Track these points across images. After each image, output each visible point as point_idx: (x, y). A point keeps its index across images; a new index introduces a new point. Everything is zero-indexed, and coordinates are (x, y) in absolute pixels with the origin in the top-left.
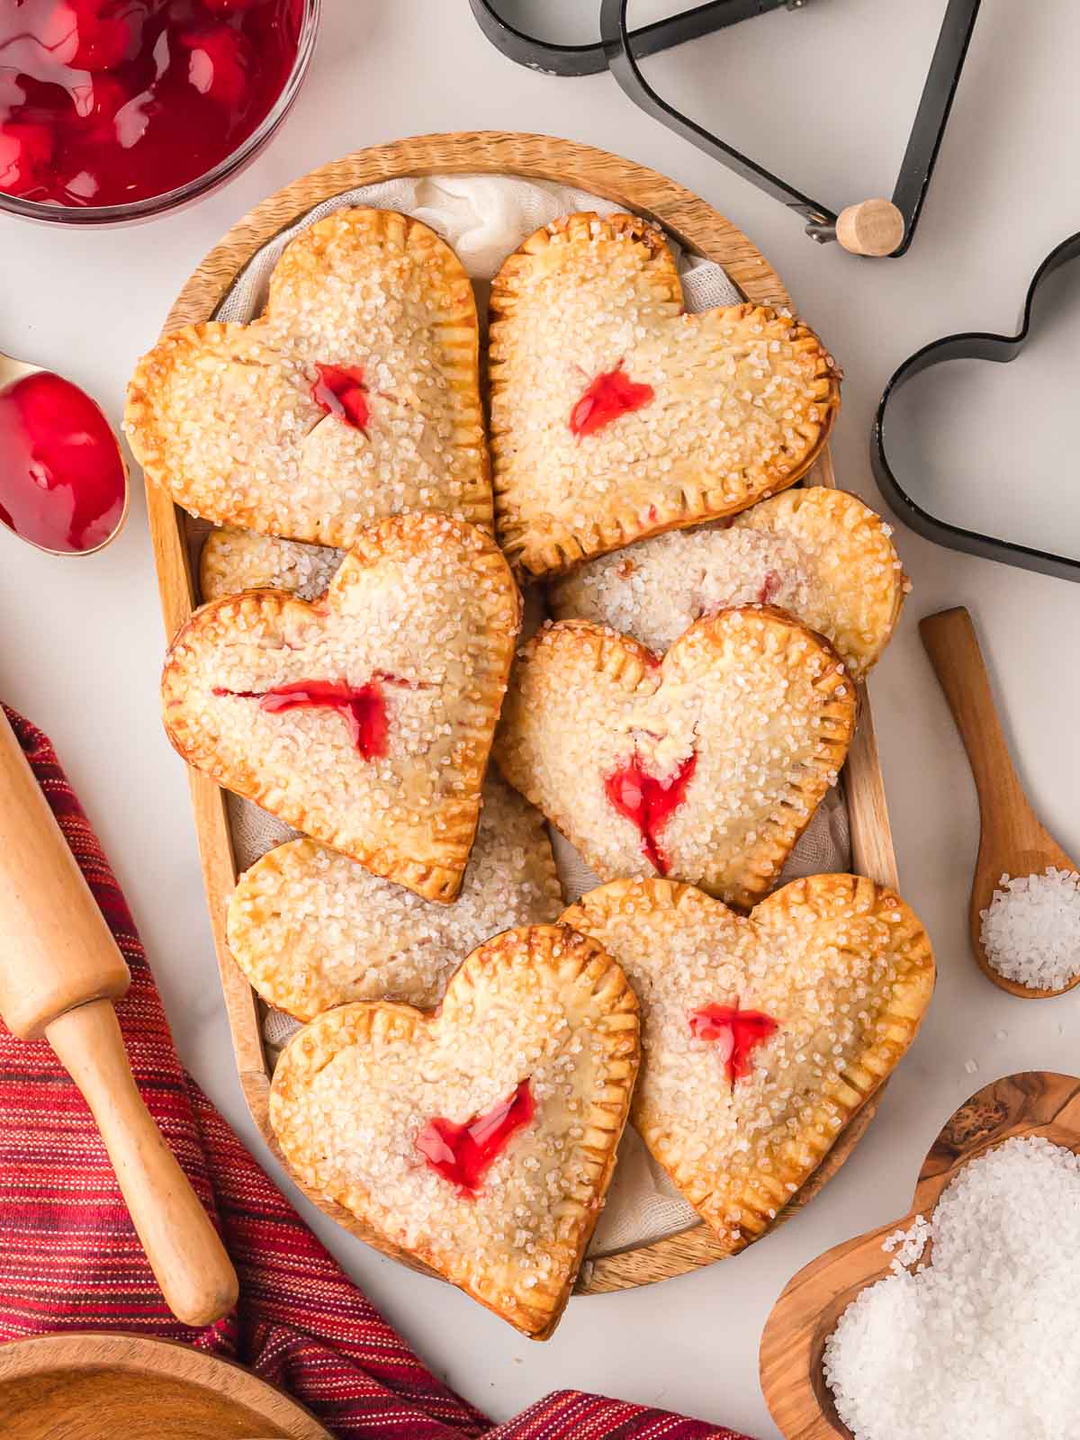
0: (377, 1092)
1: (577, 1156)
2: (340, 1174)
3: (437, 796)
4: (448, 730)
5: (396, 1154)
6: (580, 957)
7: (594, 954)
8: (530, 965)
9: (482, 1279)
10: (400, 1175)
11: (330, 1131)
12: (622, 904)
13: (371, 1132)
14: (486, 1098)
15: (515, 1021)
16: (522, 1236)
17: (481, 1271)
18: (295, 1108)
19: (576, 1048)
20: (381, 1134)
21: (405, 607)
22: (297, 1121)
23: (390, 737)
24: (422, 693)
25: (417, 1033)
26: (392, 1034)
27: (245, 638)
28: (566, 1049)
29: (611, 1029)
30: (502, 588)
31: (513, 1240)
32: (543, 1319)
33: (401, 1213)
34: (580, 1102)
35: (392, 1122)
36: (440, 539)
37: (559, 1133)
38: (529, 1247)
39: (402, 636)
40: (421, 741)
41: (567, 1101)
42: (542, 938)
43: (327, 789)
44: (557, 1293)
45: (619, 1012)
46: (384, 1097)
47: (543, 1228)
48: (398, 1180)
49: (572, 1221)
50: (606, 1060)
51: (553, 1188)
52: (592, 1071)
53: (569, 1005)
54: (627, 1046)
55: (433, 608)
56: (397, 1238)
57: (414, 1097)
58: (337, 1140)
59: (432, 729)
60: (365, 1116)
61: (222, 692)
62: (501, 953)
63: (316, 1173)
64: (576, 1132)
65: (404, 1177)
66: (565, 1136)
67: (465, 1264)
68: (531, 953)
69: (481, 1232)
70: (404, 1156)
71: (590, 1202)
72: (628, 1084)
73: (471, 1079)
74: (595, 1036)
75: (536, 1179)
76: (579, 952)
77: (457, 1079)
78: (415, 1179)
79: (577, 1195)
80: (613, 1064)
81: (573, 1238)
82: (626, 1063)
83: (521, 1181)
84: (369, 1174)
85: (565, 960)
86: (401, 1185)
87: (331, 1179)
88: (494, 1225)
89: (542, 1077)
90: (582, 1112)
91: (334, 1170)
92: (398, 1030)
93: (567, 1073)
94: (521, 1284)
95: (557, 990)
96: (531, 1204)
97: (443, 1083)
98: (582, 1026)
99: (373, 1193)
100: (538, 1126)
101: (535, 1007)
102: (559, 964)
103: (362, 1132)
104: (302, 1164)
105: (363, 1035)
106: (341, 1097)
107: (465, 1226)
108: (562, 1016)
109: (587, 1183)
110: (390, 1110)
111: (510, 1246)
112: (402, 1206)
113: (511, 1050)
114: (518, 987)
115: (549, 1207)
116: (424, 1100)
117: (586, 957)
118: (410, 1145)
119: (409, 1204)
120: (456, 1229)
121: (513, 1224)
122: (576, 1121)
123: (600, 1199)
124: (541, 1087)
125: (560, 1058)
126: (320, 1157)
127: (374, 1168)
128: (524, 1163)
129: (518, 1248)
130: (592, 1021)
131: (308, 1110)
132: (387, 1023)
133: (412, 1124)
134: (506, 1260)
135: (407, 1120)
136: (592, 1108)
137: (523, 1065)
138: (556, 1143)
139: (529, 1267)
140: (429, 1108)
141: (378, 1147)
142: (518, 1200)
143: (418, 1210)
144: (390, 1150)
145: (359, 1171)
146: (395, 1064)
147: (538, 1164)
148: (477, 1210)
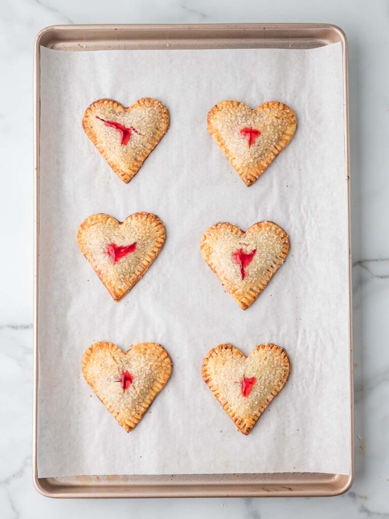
0: (103, 233)
1: (140, 264)
2: (88, 249)
3: (133, 159)
4: (141, 146)
5: (102, 248)
8: (146, 220)
10: (101, 253)
11: (89, 238)
13: (99, 241)
14: (126, 243)
15: (138, 230)
18: (84, 231)
20: (101, 242)
21: (144, 116)
23: (129, 142)
24: (139, 136)
25: (116, 226)
26: (111, 223)
27: (107, 109)
28: (147, 240)
29: (158, 241)
30: (166, 122)
32: (119, 297)
34: (145, 253)
35: (104, 240)
36: (157, 106)
37: (138, 257)
38: (122, 280)
39: (140, 122)
40: (135, 146)
41: (143, 252)
43: (111, 147)
44: (124, 292)
45: (161, 238)
46: (104, 235)
47: (127, 277)
51: (132, 269)
52: (150, 247)
53: (151, 231)
54: (159, 245)
55: (149, 119)
56: (94, 267)
57: (111, 238)
58: (90, 240)
59: (138, 144)
60: (99, 237)
61: (97, 117)
62: (141, 216)
63: (83, 247)
64: (142, 259)
66: (139, 259)
67: (107, 278)
68: (147, 218)
69: (114, 271)
70: (104, 249)
71: (138, 276)
72: (156, 253)
73: (124, 238)
74: (154, 241)
75: (129, 265)
76: (157, 222)
77: (121, 237)
78: (104, 255)
79: (136, 273)
80: (155, 248)
81: (132, 282)
82: (158, 249)
83: (126, 264)
84: (94, 251)
85: (154, 222)
86: (100, 255)
87: (85, 249)
88: (117, 271)
89: (139, 244)
90: (144, 255)
91: (87, 247)
92: (113, 223)
93: (145, 245)
94: (117, 287)
95: (150, 227)
96: (126, 270)
97: (118, 237)
98: (152, 237)
99: (93, 256)
100: (134, 254)
101: (144, 229)
102: (152, 223)
103: (97, 240)
104: (80, 244)
105: (105, 221)
106: (95, 232)
107: (111, 268)
108: (149, 233)
109: (140, 271)
110: (105, 238)
111: (118, 277)
112: (98, 260)
113: (135, 236)
114: (142, 224)
115: (130, 272)
116: (113, 239)
117: (159, 223)
118: (106, 247)
119: (100, 260)
120: (108, 269)
121: (121, 272)
122: (143, 257)
123: (141, 276)
124: (138, 246)
125: (145, 242)
126: (85, 243)
127: (96, 249)
128: (129, 260)
129: (120, 279)
130: (154, 237)
131: (87, 232)
132: (110, 221)
133: (108, 243)
134: (116, 280)
135: (107, 241)
136: (147, 255)
137: (137, 239)
138: (137, 259)
139: (120, 284)
140: (113, 241)
141: (99, 245)
142: (124, 268)
143: (102, 262)
144: (101, 246)
145: (92, 249)
146: (109, 229)
147: (131, 262)
148: (115, 266)
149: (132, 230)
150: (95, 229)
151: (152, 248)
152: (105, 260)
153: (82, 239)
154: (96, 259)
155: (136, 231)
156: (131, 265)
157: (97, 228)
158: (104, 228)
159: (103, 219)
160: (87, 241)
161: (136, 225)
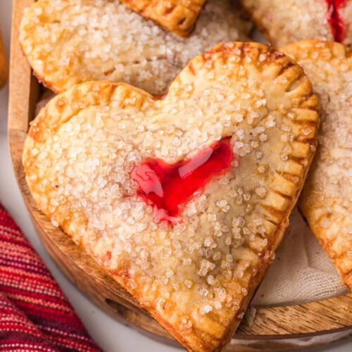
0: (108, 135)
1: (258, 213)
2: (67, 202)
5: (113, 182)
6: (280, 64)
7: (290, 65)
9: (167, 301)
10: (114, 200)
11: (65, 163)
12: (309, 53)
13: (97, 162)
15: (225, 97)
16: (206, 265)
17: (167, 295)
18: (42, 147)
19: (271, 123)
20: (104, 164)
22: (42, 156)
25: (146, 104)
26: (127, 101)
28: (262, 123)
29: (298, 118)
31: (198, 267)
32: (212, 345)
33: (110, 237)
34: (267, 168)
35: (115, 156)
37: (247, 188)
38: (210, 280)
41: (258, 164)
42: (252, 48)
44: (226, 324)
45: (304, 108)
46: (111, 139)
47: (224, 265)
48: (112, 204)
49: (247, 265)
50: (292, 140)
51: (236, 231)
52: (279, 145)
53: (268, 93)
54: (308, 132)
56: (103, 260)
57: (136, 141)
58: (69, 169)
60: (94, 149)
62: (220, 54)
63: (49, 200)
64: (260, 191)
65: (117, 202)
66: (252, 192)
67: (154, 288)
68: (243, 56)
69: (173, 255)
70: (120, 185)
71: (263, 253)
72: (306, 163)
73: (184, 132)
74: (285, 120)
75: (224, 218)
76: (280, 60)
77: (172, 130)
78: (126, 205)
79: (254, 245)
81: (247, 279)
82: (307, 146)
83: (212, 217)
84: (89, 201)
85: (268, 65)
86: (113, 209)
87: (60, 205)
88: (185, 250)
89: (241, 138)
90: (267, 176)
91: (63, 197)
92: (133, 99)
93: (260, 141)
94: (198, 310)
95: (260, 82)
96: (218, 239)
97: (162, 132)
98: (277, 109)
99: (90, 220)
100: (232, 177)
101: (242, 89)
102: (263, 67)
103: (90, 162)
104: (40, 193)
105: (105, 100)
106: (78, 137)
107: (161, 248)
108: (263, 98)
109: (263, 235)
110: (115, 147)
111: (195, 273)
112: (111, 229)
113: (219, 115)
114: (230, 76)
115: (231, 247)
116: (144, 143)
117: (285, 65)
118: (126, 175)
119: (118, 227)
120: (152, 250)
121: (201, 252)
122: (262, 183)
123: (271, 252)
124: (240, 145)
125: (256, 128)
126: (53, 185)
127: (94, 194)
128: (218, 203)
129: (201, 277)
130: (284, 108)
131: (52, 148)
132: (124, 94)
133: (131, 160)
134: (189, 286)
135: (127, 156)
136: (276, 175)
137: (228, 125)
138: (244, 195)
139: (207, 296)
140: (146, 150)
141: (100, 176)
142: (208, 233)
143: (124, 231)
144: (110, 179)
145: (82, 198)
146: (125, 120)
147: (228, 208)
148: (172, 235)
149: (203, 102)
150: (78, 128)
151: (285, 146)
152: (133, 222)
153: (41, 174)
154: (102, 228)
155: (216, 102)
156: (228, 218)
157: (84, 123)
158: (109, 117)
159: (96, 94)
160: (58, 175)
161: (214, 83)
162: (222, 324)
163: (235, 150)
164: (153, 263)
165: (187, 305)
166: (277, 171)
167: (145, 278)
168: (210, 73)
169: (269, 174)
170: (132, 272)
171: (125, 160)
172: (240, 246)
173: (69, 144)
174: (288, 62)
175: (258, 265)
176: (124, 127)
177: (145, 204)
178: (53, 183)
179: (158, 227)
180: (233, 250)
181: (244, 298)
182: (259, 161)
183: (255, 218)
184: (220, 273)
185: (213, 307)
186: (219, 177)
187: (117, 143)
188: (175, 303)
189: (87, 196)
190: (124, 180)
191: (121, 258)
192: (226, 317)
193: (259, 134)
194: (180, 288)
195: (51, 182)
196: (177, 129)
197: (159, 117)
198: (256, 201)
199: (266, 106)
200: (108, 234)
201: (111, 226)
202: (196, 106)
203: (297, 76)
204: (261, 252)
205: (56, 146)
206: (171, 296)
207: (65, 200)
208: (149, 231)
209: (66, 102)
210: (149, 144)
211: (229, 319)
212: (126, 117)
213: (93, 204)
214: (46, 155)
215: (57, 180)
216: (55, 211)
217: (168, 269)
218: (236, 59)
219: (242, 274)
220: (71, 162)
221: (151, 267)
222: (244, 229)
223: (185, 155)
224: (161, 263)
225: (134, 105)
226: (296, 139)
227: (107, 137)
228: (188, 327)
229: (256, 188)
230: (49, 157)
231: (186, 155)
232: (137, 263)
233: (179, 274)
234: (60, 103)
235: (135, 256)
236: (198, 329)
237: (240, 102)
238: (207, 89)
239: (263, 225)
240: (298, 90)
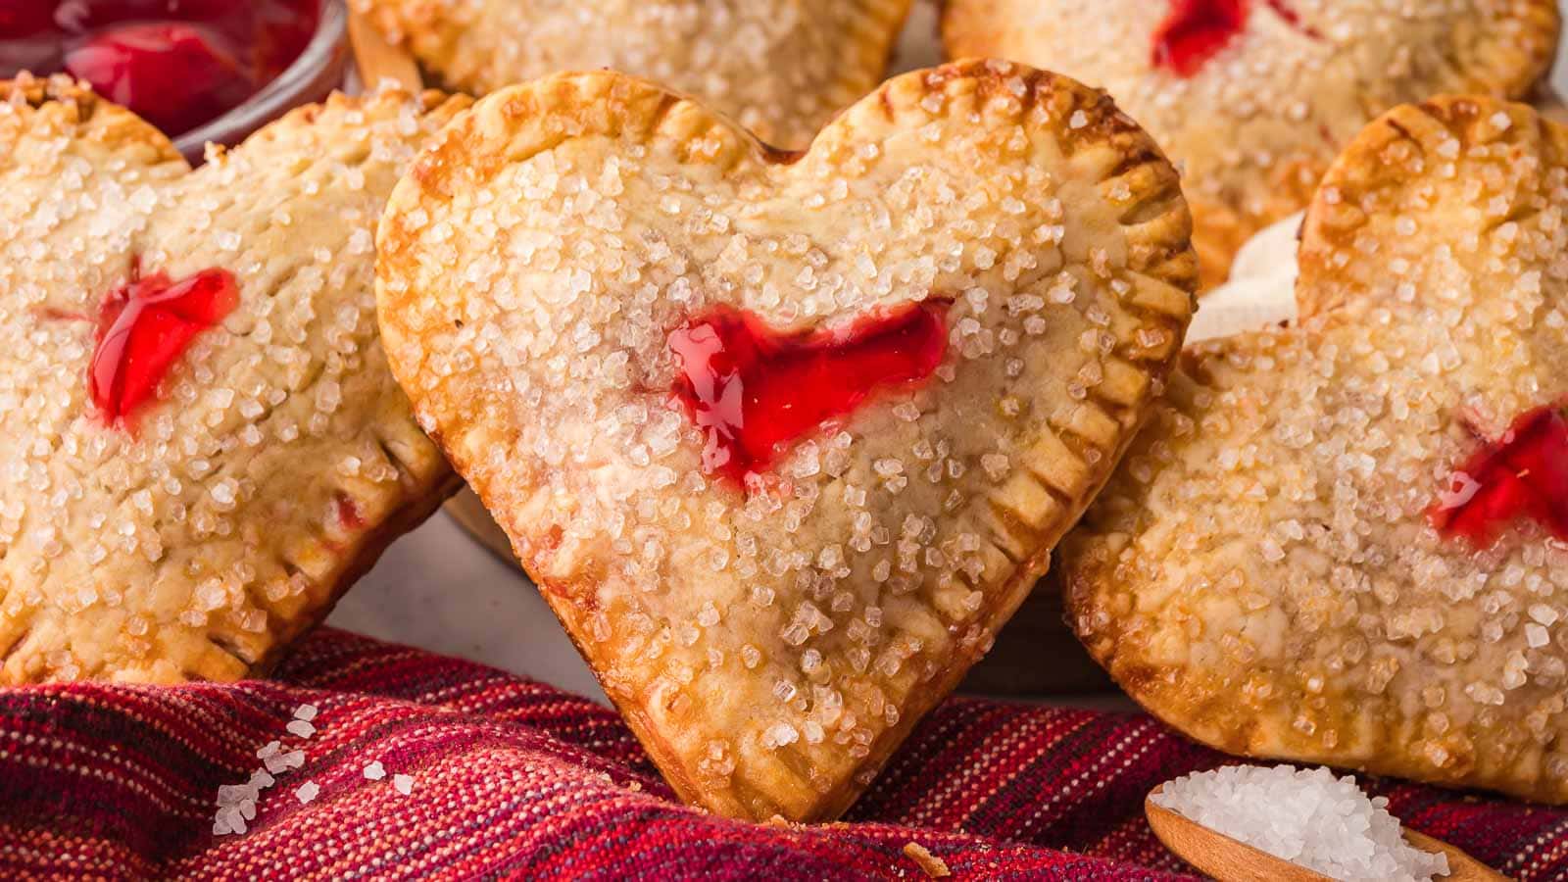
0: (630, 218)
1: (974, 518)
2: (475, 369)
5: (615, 345)
6: (1120, 147)
7: (1148, 156)
9: (683, 690)
10: (607, 392)
11: (497, 266)
13: (584, 282)
14: (849, 299)
15: (959, 196)
16: (810, 619)
17: (686, 676)
18: (440, 212)
19: (1062, 293)
20: (603, 293)
22: (435, 235)
25: (744, 167)
26: (696, 146)
28: (1041, 286)
29: (1139, 299)
31: (786, 619)
33: (571, 487)
34: (1026, 409)
35: (636, 277)
37: (963, 447)
38: (810, 662)
41: (1004, 392)
42: (1057, 88)
44: (825, 789)
45: (1159, 277)
46: (636, 231)
47: (855, 630)
48: (598, 402)
49: (915, 647)
50: (1106, 351)
51: (908, 550)
52: (1071, 356)
53: (1073, 212)
56: (536, 547)
57: (699, 254)
60: (586, 248)
62: (971, 81)
63: (428, 354)
64: (995, 464)
65: (613, 398)
66: (972, 461)
67: (655, 649)
68: (1028, 102)
69: (730, 569)
70: (633, 357)
71: (964, 628)
72: (1129, 419)
73: (832, 260)
74: (1101, 295)
75: (883, 505)
76: (1123, 138)
77: (802, 248)
78: (636, 412)
79: (944, 599)
80: (1116, 368)
81: (905, 685)
82: (1142, 377)
83: (856, 495)
84: (538, 381)
85: (1089, 142)
86: (598, 416)
87: (453, 375)
88: (765, 564)
89: (978, 309)
90: (1022, 429)
91: (468, 354)
92: (713, 143)
93: (1025, 332)
94: (760, 733)
95: (1060, 180)
96: (855, 557)
97: (773, 246)
98: (1087, 262)
99: (526, 432)
100: (931, 406)
101: (1010, 187)
102: (1076, 146)
103: (565, 278)
104: (406, 330)
105: (636, 128)
106: (547, 207)
107: (703, 544)
108: (1057, 222)
109: (975, 581)
110: (641, 254)
111: (775, 633)
112: (579, 467)
113: (935, 238)
114: (984, 147)
115: (884, 588)
116: (718, 263)
117: (1133, 153)
118: (655, 333)
119: (601, 464)
120: (679, 545)
121: (804, 580)
122: (1002, 442)
123: (986, 630)
124: (969, 327)
125: (1022, 297)
126: (450, 317)
127: (558, 364)
128: (877, 465)
129: (788, 648)
130: (1107, 263)
131: (467, 220)
132: (692, 126)
133: (677, 297)
134: (752, 665)
135: (668, 285)
136: (1045, 431)
137: (952, 269)
138: (951, 463)
139: (790, 702)
140: (722, 281)
141: (585, 319)
142: (834, 534)
143: (615, 479)
144: (608, 333)
145: (522, 367)
146: (681, 192)
147: (903, 483)
148: (741, 517)
149: (897, 194)
150: (551, 182)
151: (1085, 363)
152: (646, 460)
153: (422, 282)
154: (555, 459)
155: (932, 203)
156: (895, 510)
157: (569, 173)
158: (640, 175)
159: (618, 108)
160: (469, 294)
161: (936, 154)
162: (813, 785)
163: (954, 337)
164: (671, 582)
165: (734, 712)
166: (1049, 423)
167: (637, 617)
168: (934, 126)
169: (1028, 423)
170: (606, 594)
171: (662, 293)
172: (906, 594)
173: (517, 219)
174: (1143, 147)
175: (942, 654)
176: (675, 209)
177: (687, 419)
178: (450, 311)
179: (709, 488)
180: (887, 598)
181: (886, 732)
182: (1009, 384)
183: (964, 531)
184: (839, 649)
185: (801, 734)
186: (896, 398)
187: (648, 246)
188: (703, 703)
189: (534, 366)
190: (647, 345)
191: (589, 549)
192: (826, 769)
193: (1026, 314)
194: (726, 666)
195: (445, 308)
196: (814, 247)
197: (773, 206)
198: (975, 486)
199: (1060, 246)
200: (567, 477)
201: (581, 459)
202: (876, 200)
203: (1159, 189)
204: (958, 624)
205: (481, 217)
206: (695, 680)
207: (472, 365)
208: (683, 492)
209: (533, 108)
210: (733, 270)
211: (835, 778)
212: (685, 186)
213: (547, 389)
214: (450, 233)
215: (462, 306)
216: (437, 388)
217: (708, 605)
218: (1010, 106)
219: (896, 668)
220: (513, 267)
221: (664, 590)
222: (928, 552)
223: (820, 319)
224: (692, 585)
225: (712, 161)
226: (1118, 352)
227: (624, 226)
228: (723, 772)
229: (985, 451)
230: (456, 240)
231: (824, 318)
232: (627, 571)
233: (732, 624)
234: (519, 109)
235: (629, 550)
236: (748, 785)
237: (995, 218)
238: (914, 165)
239: (982, 554)
240: (1154, 226)
